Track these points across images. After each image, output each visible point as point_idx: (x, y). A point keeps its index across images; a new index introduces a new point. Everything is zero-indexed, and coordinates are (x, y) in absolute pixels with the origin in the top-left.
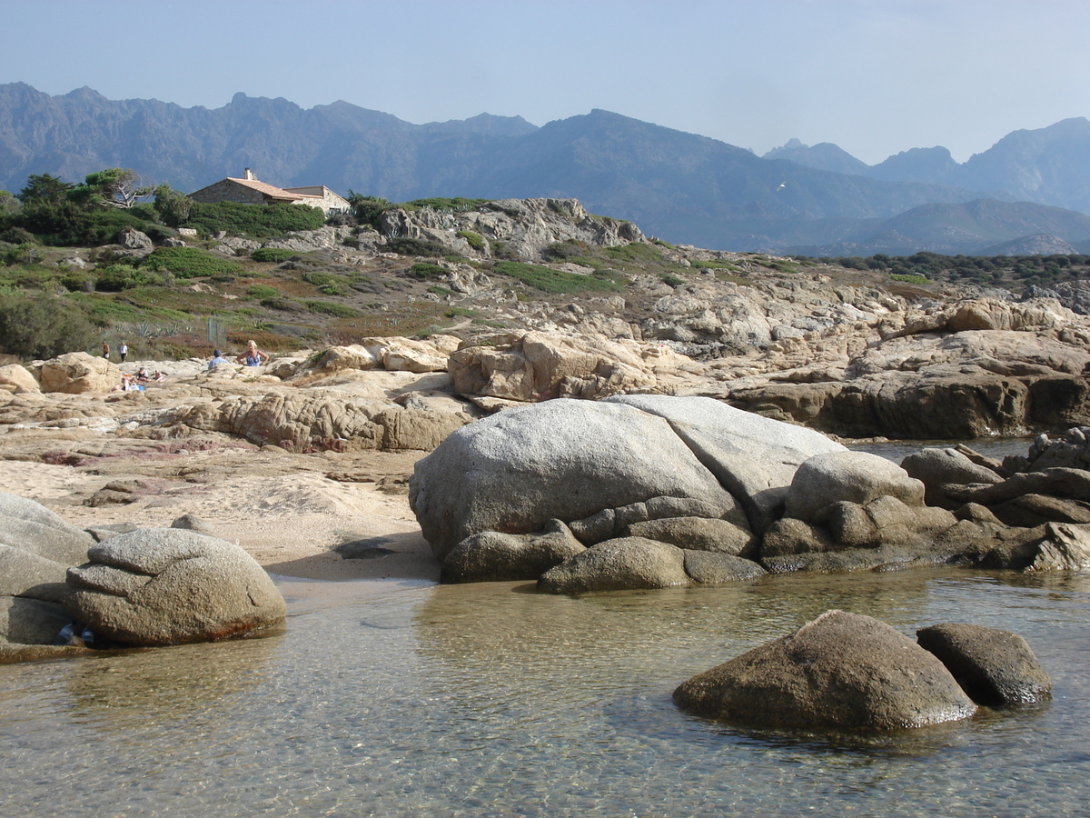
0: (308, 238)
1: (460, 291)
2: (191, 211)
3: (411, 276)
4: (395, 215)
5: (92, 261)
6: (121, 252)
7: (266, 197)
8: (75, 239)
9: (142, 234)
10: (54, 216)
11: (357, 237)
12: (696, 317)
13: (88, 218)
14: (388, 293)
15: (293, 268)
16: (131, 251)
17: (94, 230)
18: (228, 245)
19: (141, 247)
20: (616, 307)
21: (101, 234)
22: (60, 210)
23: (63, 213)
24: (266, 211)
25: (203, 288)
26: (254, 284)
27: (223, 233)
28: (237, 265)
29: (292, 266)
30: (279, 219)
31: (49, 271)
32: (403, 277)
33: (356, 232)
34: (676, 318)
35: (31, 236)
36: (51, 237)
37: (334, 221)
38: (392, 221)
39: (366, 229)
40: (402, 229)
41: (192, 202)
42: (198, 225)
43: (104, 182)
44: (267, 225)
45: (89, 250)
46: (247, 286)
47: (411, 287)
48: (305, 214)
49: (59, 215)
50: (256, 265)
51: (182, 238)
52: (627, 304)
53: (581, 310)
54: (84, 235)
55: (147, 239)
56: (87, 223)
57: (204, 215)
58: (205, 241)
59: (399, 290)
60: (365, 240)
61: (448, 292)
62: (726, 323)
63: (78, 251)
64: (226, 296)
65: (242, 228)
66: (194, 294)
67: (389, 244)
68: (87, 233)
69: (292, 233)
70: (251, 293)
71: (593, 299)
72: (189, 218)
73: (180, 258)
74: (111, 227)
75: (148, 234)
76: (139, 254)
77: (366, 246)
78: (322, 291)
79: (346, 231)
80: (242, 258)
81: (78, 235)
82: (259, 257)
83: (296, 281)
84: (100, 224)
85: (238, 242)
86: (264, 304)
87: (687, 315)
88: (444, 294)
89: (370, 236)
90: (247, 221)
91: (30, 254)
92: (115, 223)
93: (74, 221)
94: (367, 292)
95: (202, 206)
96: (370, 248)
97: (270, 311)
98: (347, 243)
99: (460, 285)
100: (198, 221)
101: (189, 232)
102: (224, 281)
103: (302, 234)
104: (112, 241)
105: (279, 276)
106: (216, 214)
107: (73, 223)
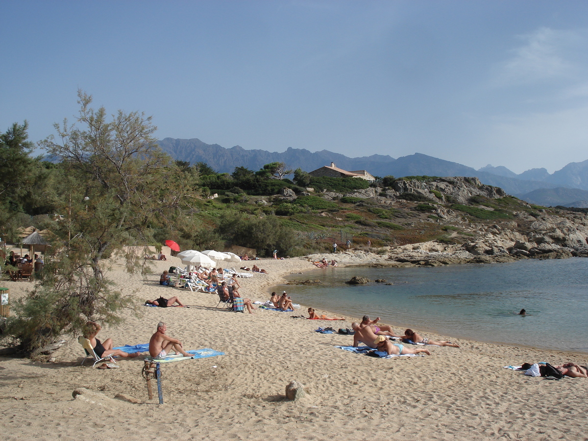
0: (363, 192)
1: (442, 218)
2: (310, 180)
3: (418, 210)
4: (401, 183)
5: (270, 202)
6: (282, 198)
7: (342, 174)
8: (261, 192)
9: (291, 190)
10: (252, 182)
11: (385, 192)
12: (553, 232)
13: (266, 183)
14: (410, 218)
15: (363, 206)
16: (287, 197)
17: (269, 188)
18: (329, 195)
19: (290, 196)
20: (514, 226)
21: (273, 190)
22: (254, 179)
23: (256, 181)
24: (343, 181)
25: (326, 214)
26: (348, 213)
27: (325, 190)
28: (336, 204)
29: (362, 204)
30: (350, 184)
31: (252, 206)
32: (414, 211)
33: (384, 190)
34: (544, 232)
35: (242, 190)
36: (250, 191)
37: (373, 185)
38: (400, 185)
39: (389, 189)
40: (405, 189)
41: (311, 176)
42: (314, 186)
43: (272, 168)
44: (345, 186)
45: (269, 197)
46: (345, 214)
47: (420, 215)
48: (361, 182)
49: (254, 181)
50: (344, 204)
51: (308, 192)
52: (518, 225)
53: (500, 228)
54: (265, 190)
55: (293, 192)
56: (266, 185)
57: (317, 182)
58: (318, 193)
59: (415, 217)
60: (390, 194)
61: (437, 219)
62: (566, 235)
63: (263, 197)
64: (338, 219)
65: (333, 188)
66: (323, 217)
67: (400, 196)
68: (267, 189)
69: (356, 190)
70: (348, 217)
71: (502, 223)
72: (310, 183)
73: (310, 200)
74: (277, 187)
75: (293, 190)
76: (291, 199)
77: (390, 196)
78: (380, 217)
79: (379, 190)
80: (336, 201)
81: (262, 190)
82: (344, 201)
83: (366, 212)
84: (272, 186)
85: (333, 194)
86: (357, 222)
87: (548, 231)
88: (436, 219)
89: (391, 192)
90: (335, 185)
91: (243, 198)
92: (278, 185)
93: (260, 184)
94: (400, 217)
95: (315, 178)
96: (392, 197)
97: (360, 226)
98: (381, 195)
99: (442, 214)
100: (314, 185)
101: (311, 189)
102: (334, 211)
103: (360, 191)
104: (278, 193)
105: (357, 209)
106: (321, 181)
107: (260, 185)
